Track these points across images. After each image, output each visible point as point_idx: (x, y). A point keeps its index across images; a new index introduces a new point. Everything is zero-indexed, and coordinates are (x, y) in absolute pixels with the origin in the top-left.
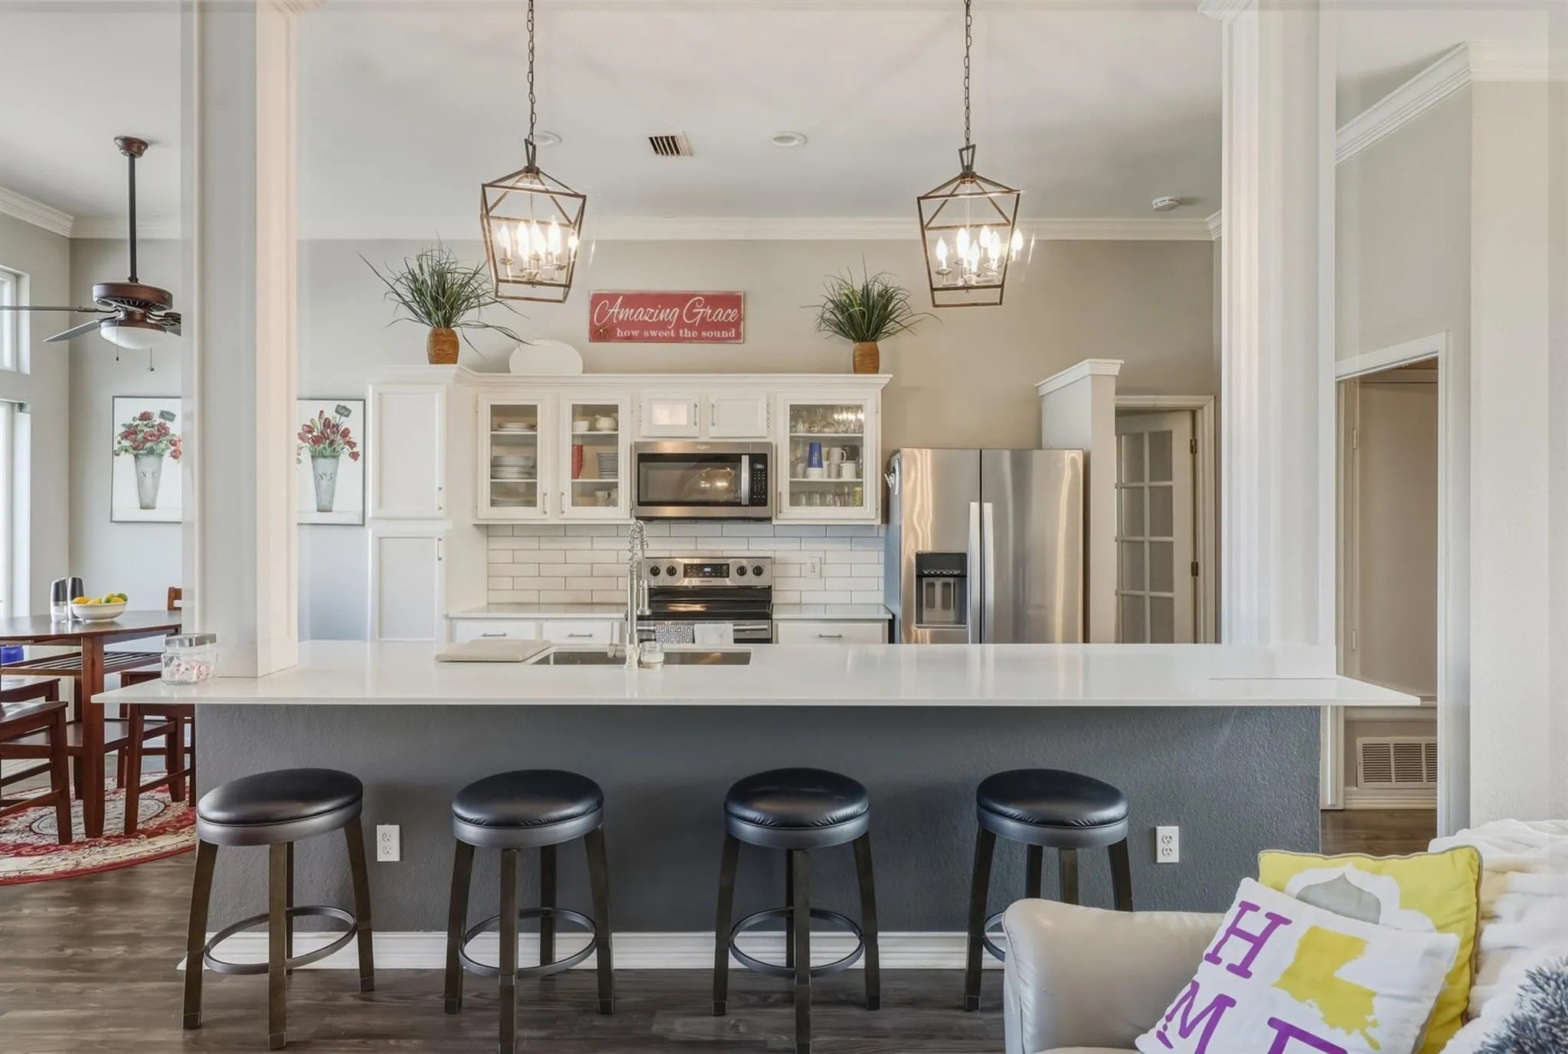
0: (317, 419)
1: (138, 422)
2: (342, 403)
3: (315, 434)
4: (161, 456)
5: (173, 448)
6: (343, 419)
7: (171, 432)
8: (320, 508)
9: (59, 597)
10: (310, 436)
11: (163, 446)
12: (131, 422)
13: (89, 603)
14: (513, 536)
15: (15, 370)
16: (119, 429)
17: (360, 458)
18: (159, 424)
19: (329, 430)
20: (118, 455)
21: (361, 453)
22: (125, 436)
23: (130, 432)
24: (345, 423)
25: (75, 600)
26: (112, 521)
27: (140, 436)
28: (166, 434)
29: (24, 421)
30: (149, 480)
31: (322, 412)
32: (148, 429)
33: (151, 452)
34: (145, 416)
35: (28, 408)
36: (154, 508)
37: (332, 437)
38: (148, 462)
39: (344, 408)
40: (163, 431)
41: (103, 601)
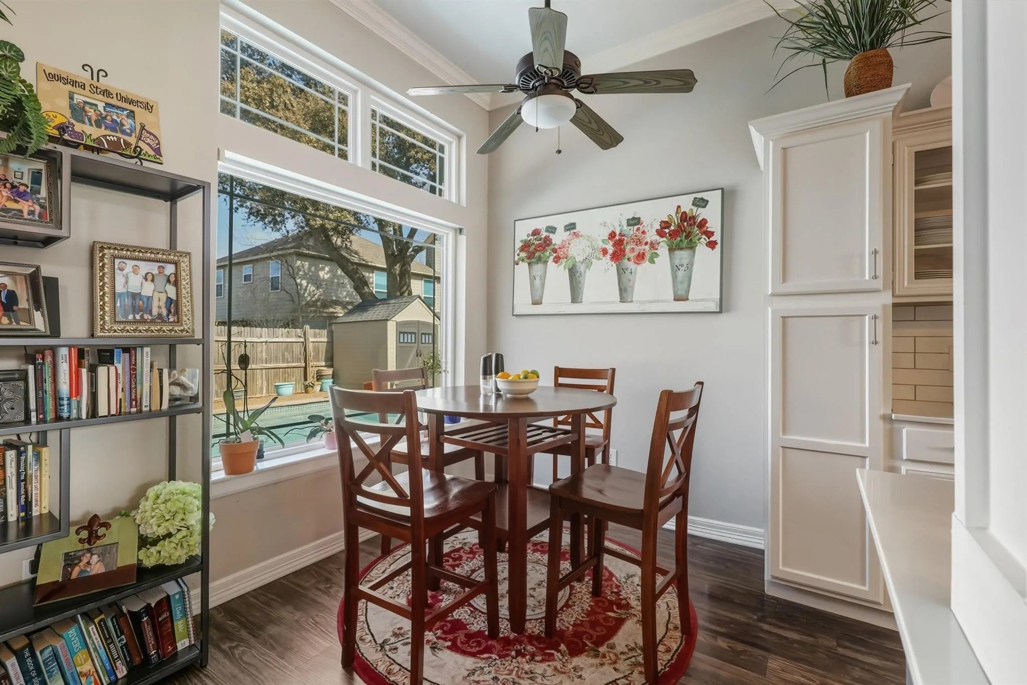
0: (674, 215)
1: (531, 237)
2: (699, 195)
3: (672, 228)
4: (546, 262)
5: (555, 255)
6: (700, 210)
7: (554, 242)
8: (676, 298)
9: (486, 372)
10: (667, 231)
11: (548, 254)
12: (526, 238)
13: (510, 378)
14: (915, 320)
15: (457, 203)
16: (519, 245)
17: (718, 247)
18: (545, 237)
19: (685, 223)
20: (517, 264)
21: (719, 242)
22: (522, 249)
23: (526, 246)
24: (702, 213)
25: (500, 374)
26: (513, 315)
27: (532, 249)
28: (549, 245)
29: (463, 239)
30: (538, 282)
31: (679, 207)
32: (537, 242)
33: (540, 259)
34: (536, 232)
35: (465, 231)
36: (541, 304)
37: (688, 229)
38: (538, 268)
39: (702, 199)
40: (547, 242)
41: (521, 377)
